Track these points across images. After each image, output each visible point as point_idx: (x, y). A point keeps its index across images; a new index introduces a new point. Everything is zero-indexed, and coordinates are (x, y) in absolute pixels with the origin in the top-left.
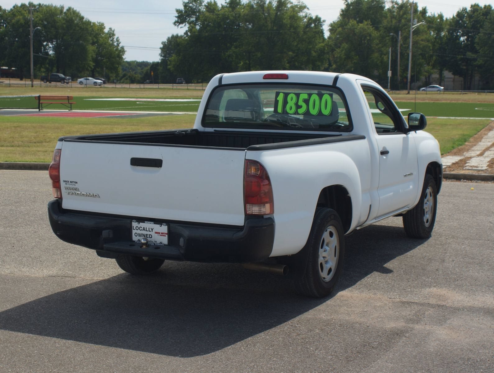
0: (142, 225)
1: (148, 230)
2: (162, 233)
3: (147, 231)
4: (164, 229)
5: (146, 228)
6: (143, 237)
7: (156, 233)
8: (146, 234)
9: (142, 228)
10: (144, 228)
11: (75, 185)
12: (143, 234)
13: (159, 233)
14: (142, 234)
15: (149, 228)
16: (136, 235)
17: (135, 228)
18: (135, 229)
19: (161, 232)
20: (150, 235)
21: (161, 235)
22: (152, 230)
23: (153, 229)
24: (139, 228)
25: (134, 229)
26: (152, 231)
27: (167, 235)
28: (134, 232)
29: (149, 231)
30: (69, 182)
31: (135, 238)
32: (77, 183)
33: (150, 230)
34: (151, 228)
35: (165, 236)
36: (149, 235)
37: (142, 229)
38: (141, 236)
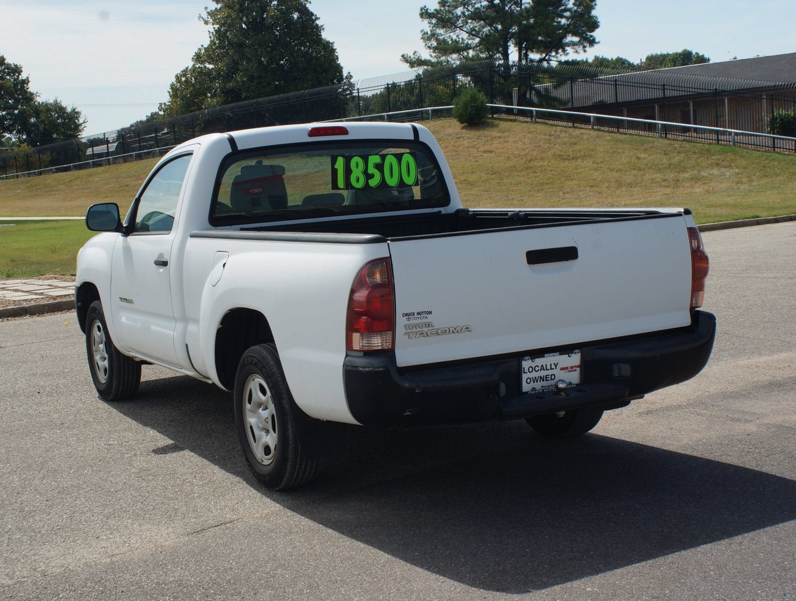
0: (539, 361)
1: (549, 367)
2: (571, 367)
3: (547, 370)
4: (575, 359)
5: (546, 365)
6: (540, 381)
7: (562, 369)
8: (546, 376)
9: (538, 367)
10: (542, 366)
11: (426, 317)
12: (541, 377)
13: (567, 368)
14: (538, 377)
15: (551, 364)
16: (529, 381)
17: (526, 370)
18: (527, 373)
19: (569, 366)
20: (552, 375)
21: (570, 371)
22: (556, 366)
23: (557, 363)
24: (534, 369)
25: (524, 373)
26: (556, 368)
27: (578, 369)
28: (525, 377)
29: (551, 369)
30: (416, 314)
31: (526, 387)
32: (430, 313)
33: (553, 366)
34: (554, 364)
35: (576, 370)
36: (550, 376)
37: (540, 368)
38: (537, 382)
